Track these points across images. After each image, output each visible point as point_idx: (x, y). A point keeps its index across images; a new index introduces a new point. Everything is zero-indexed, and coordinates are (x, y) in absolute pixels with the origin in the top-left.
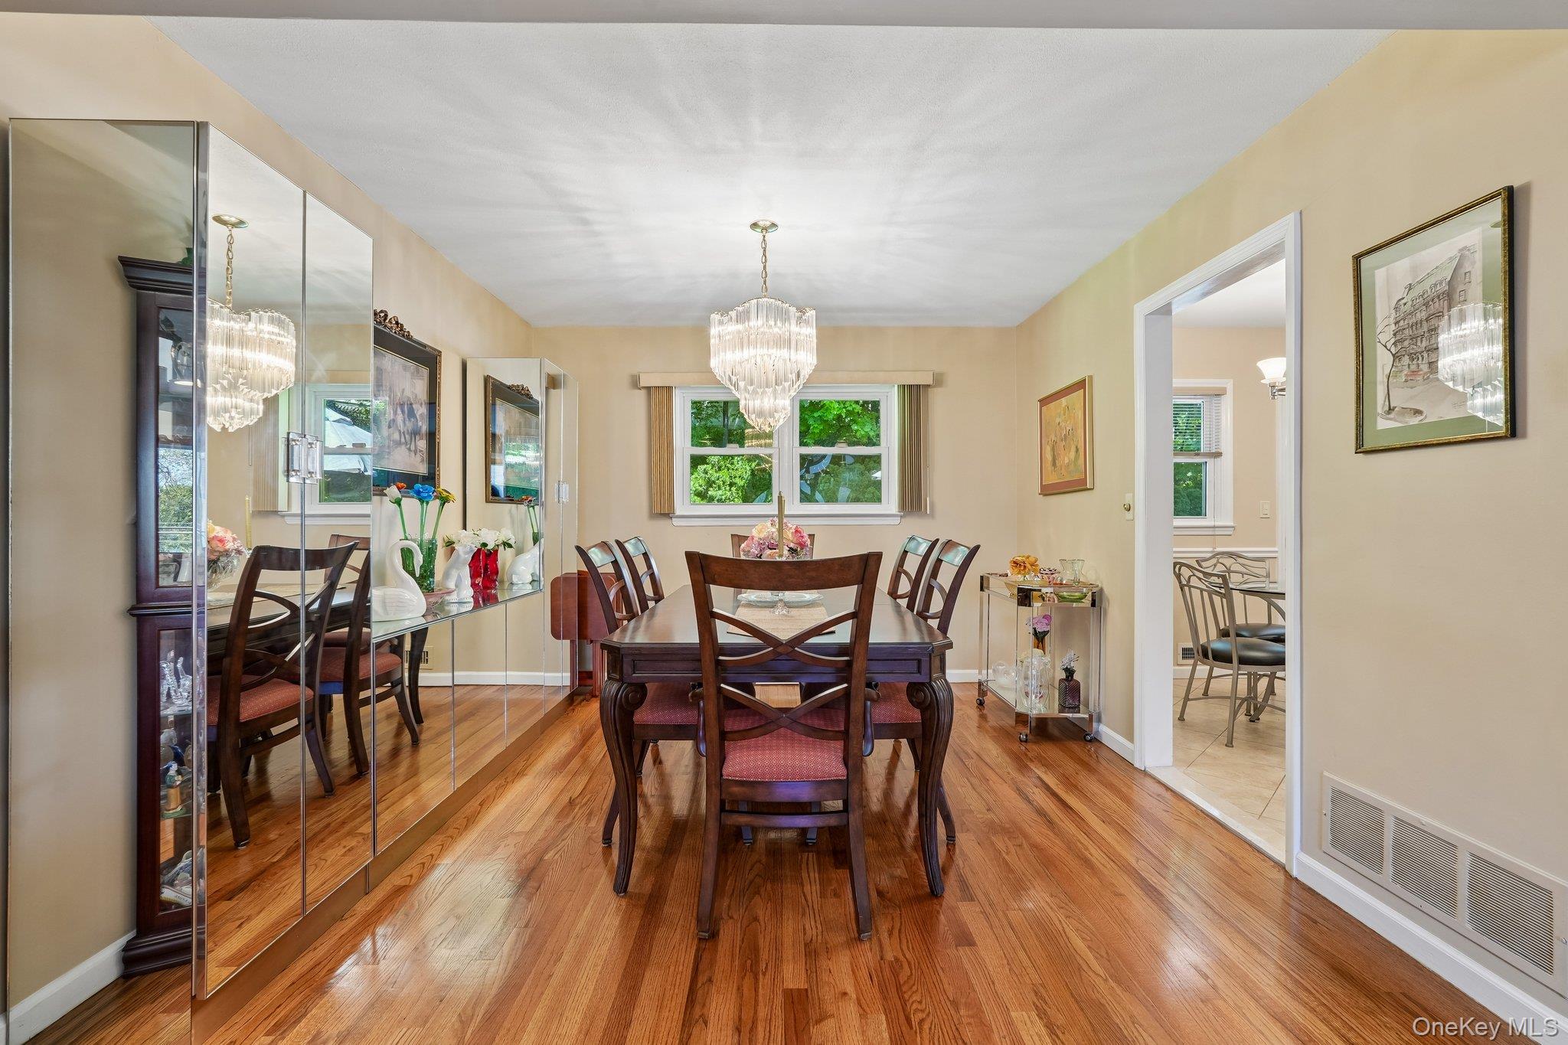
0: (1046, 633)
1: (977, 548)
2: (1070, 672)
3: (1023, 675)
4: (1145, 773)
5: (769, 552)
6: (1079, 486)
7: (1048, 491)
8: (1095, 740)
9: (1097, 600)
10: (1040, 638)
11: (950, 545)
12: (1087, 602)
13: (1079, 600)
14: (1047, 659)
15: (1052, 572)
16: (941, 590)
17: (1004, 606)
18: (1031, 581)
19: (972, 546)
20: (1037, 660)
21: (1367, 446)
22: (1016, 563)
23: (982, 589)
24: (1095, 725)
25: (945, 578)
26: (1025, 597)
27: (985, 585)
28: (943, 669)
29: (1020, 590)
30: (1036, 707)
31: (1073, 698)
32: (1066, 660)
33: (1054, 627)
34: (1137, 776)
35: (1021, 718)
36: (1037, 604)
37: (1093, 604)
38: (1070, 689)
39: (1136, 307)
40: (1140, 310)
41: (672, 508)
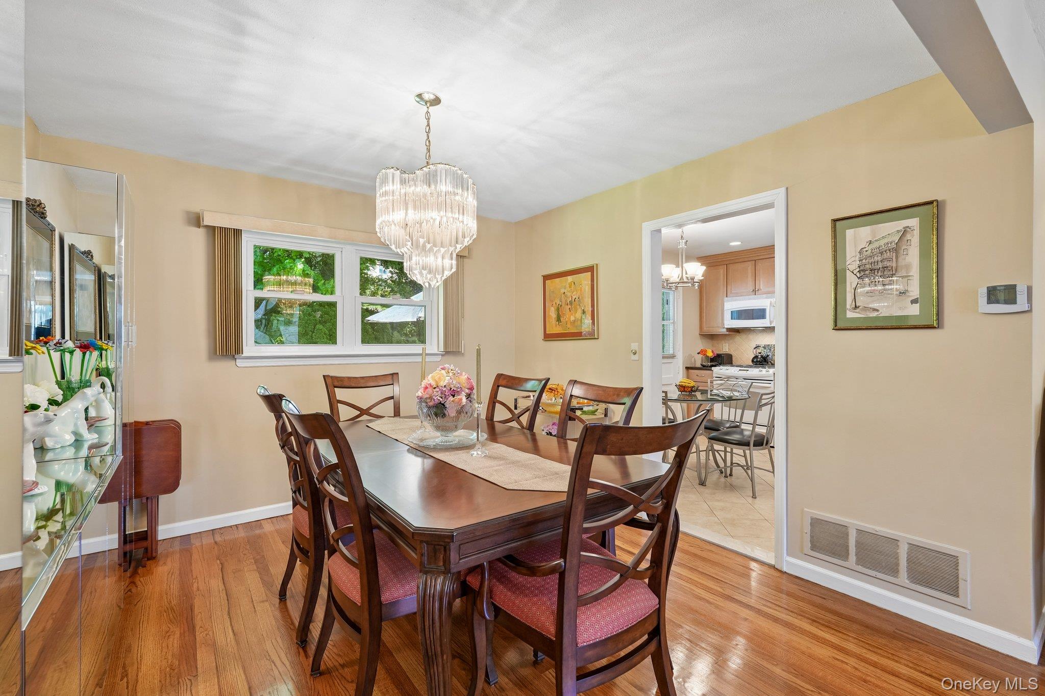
6: (582, 336)
7: (551, 337)
21: (842, 326)
39: (644, 225)
40: (648, 227)
41: (238, 350)
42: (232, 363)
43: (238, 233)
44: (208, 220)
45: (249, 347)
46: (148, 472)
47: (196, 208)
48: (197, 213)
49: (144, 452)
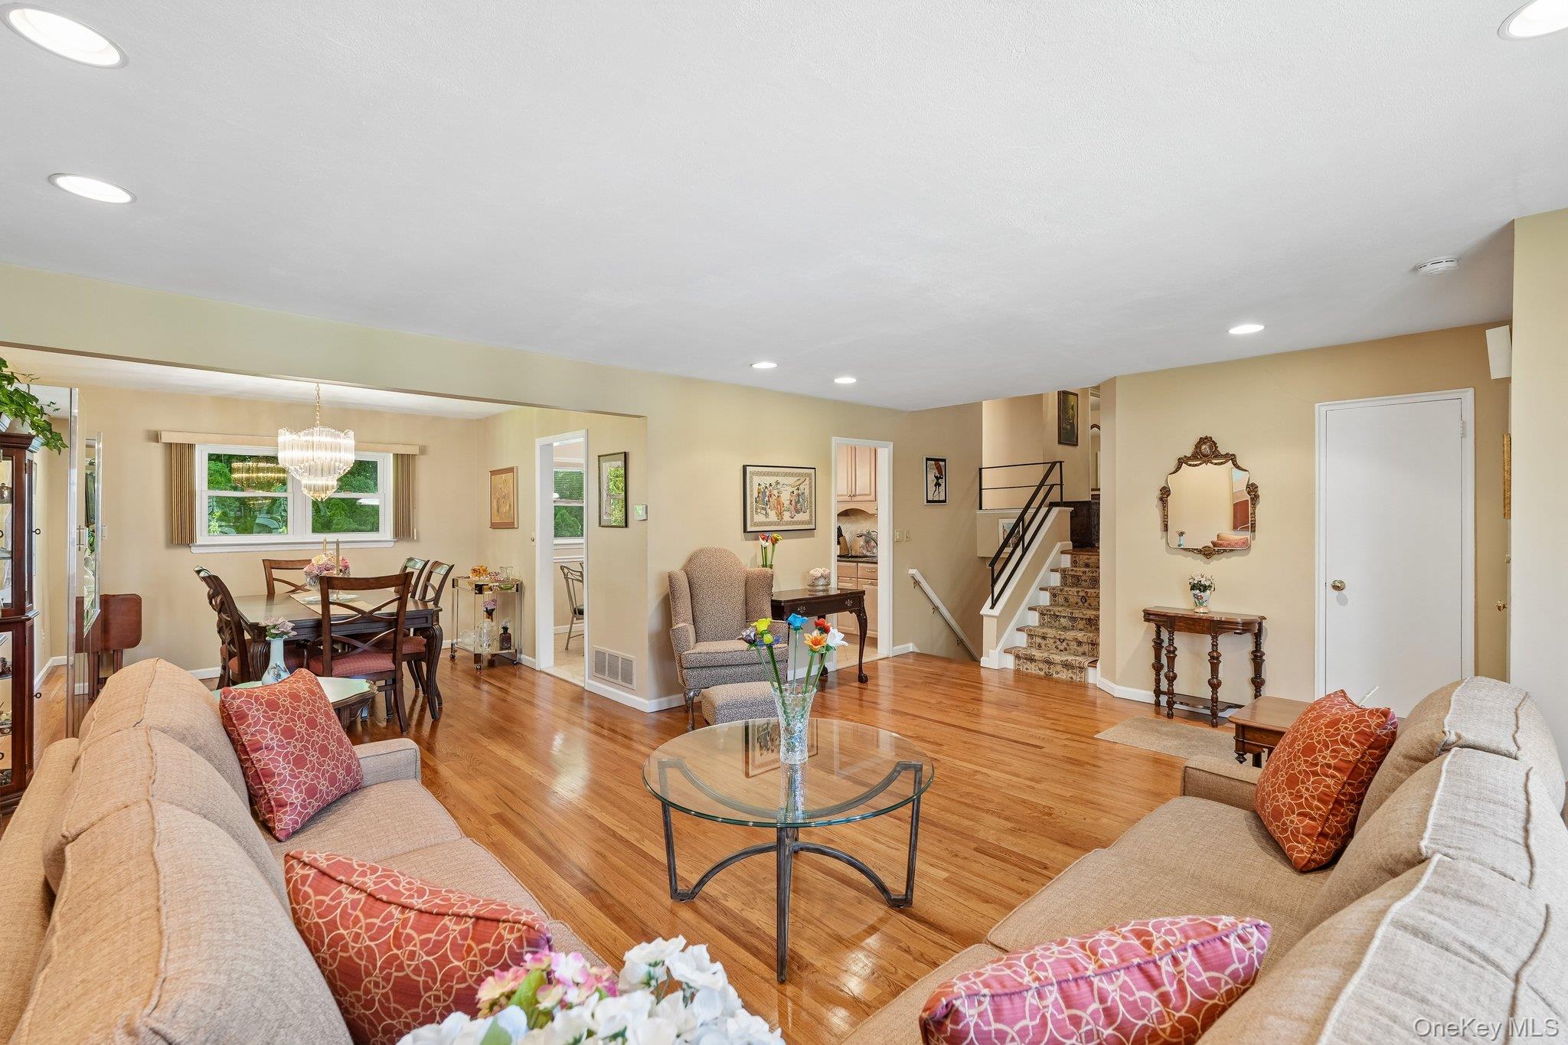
0: (493, 610)
1: (453, 566)
2: (505, 629)
3: (478, 634)
4: (541, 671)
5: (326, 572)
6: (510, 525)
7: (495, 526)
8: (519, 663)
9: (519, 588)
10: (490, 613)
11: (437, 564)
12: (514, 589)
13: (510, 589)
14: (494, 624)
15: (497, 574)
16: (433, 588)
17: (467, 596)
18: (483, 580)
19: (451, 565)
20: (487, 624)
21: (602, 524)
22: (474, 571)
23: (453, 587)
24: (518, 656)
25: (435, 581)
26: (480, 589)
27: (455, 584)
28: (438, 620)
29: (476, 586)
30: (486, 651)
31: (507, 643)
32: (503, 623)
33: (497, 608)
34: (538, 673)
35: (478, 658)
36: (487, 593)
37: (517, 591)
38: (506, 638)
39: (537, 440)
40: (539, 442)
41: (192, 539)
42: (188, 549)
43: (191, 446)
44: (166, 438)
45: (201, 537)
46: (114, 631)
47: (155, 426)
48: (155, 431)
49: (111, 617)
